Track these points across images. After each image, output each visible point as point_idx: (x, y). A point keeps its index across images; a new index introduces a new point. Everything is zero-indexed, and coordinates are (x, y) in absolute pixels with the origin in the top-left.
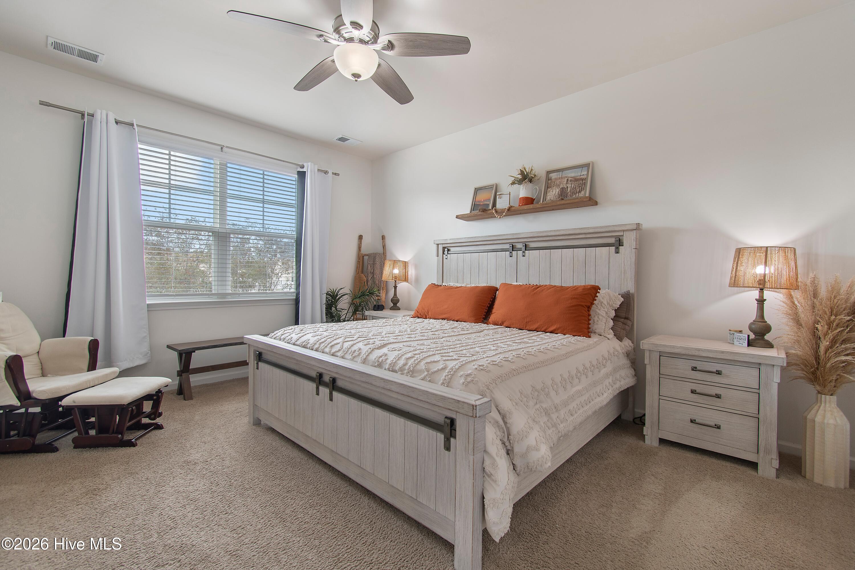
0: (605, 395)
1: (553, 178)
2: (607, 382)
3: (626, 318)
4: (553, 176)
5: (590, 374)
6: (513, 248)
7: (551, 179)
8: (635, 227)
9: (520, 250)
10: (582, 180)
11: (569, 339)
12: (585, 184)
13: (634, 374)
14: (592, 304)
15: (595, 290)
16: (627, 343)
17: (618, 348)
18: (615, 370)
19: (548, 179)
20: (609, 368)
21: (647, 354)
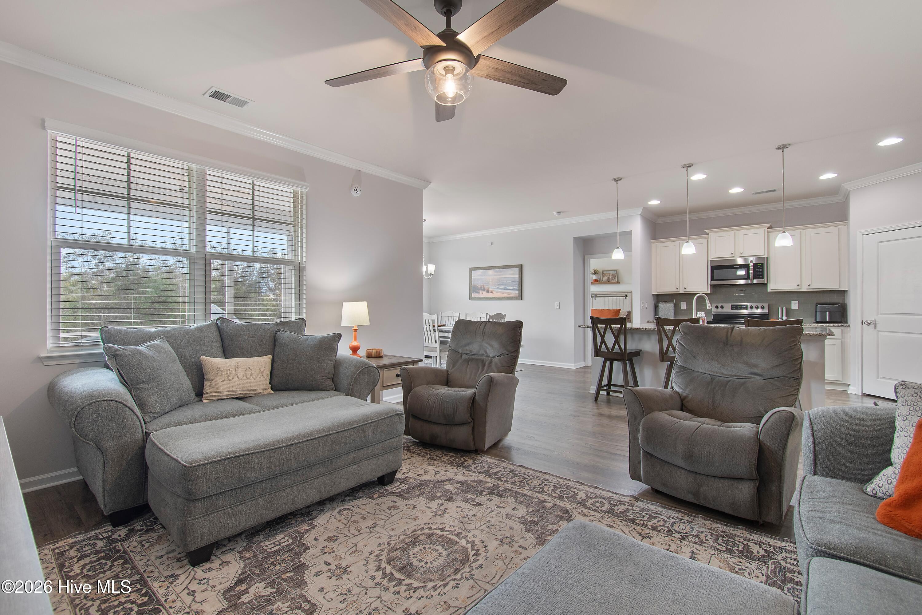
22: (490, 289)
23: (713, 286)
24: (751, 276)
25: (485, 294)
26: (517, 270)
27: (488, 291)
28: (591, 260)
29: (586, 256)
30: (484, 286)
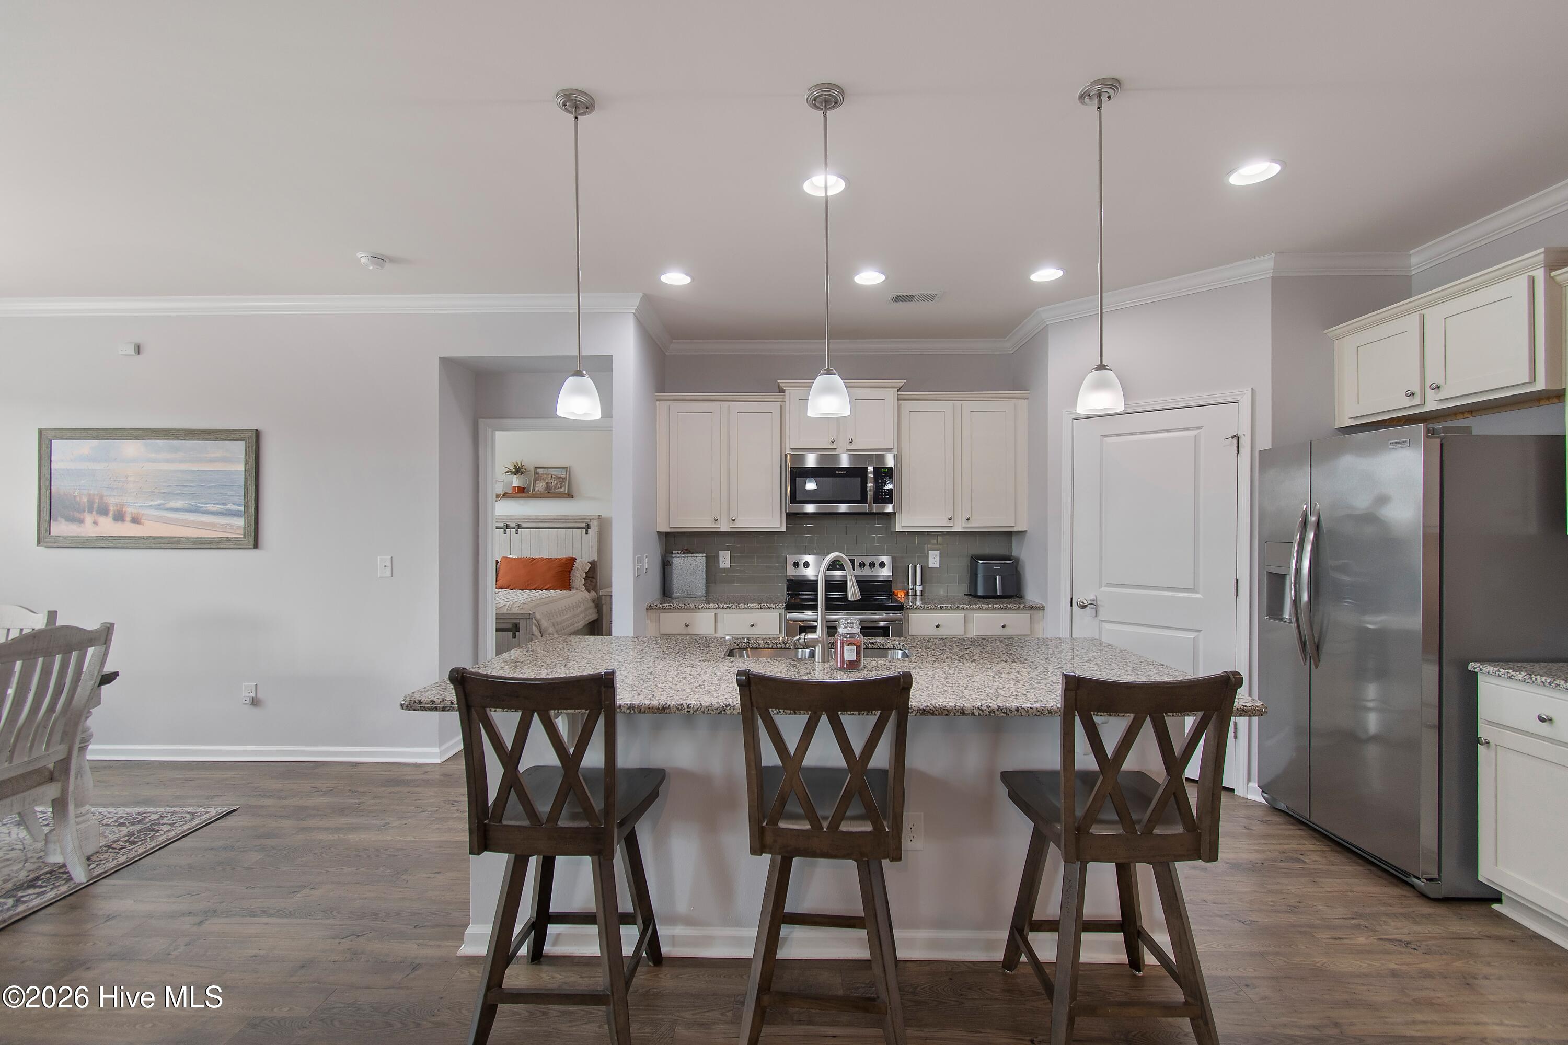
0: (580, 623)
1: (540, 473)
2: (581, 616)
3: (593, 578)
4: (540, 471)
5: (572, 610)
6: (507, 527)
7: (538, 474)
8: (597, 517)
9: (513, 528)
10: (563, 478)
11: (558, 592)
12: (565, 482)
13: (597, 611)
14: (572, 569)
15: (574, 559)
16: (593, 594)
17: (588, 597)
18: (586, 610)
19: (536, 473)
20: (582, 608)
21: (603, 598)
22: (130, 511)
23: (791, 517)
24: (870, 494)
25: (108, 527)
26: (238, 448)
27: (119, 517)
28: (498, 434)
29: (481, 422)
30: (101, 497)
